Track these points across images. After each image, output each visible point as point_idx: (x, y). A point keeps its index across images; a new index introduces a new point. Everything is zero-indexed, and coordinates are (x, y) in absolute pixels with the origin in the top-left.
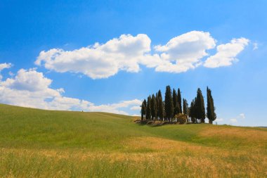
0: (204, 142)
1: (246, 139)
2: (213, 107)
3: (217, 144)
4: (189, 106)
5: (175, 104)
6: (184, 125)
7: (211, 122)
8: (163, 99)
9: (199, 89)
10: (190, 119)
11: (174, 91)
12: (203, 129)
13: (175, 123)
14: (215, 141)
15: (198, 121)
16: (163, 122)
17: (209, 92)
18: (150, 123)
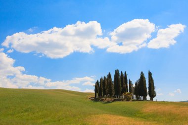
0: (146, 117)
2: (154, 86)
3: (156, 119)
4: (134, 85)
5: (122, 84)
6: (130, 103)
7: (151, 99)
9: (142, 73)
10: (134, 96)
11: (122, 73)
12: (145, 106)
13: (123, 100)
15: (142, 98)
16: (113, 99)
17: (150, 74)
18: (102, 100)
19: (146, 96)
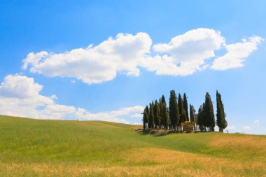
1: (261, 149)
2: (224, 113)
4: (197, 113)
5: (180, 111)
6: (191, 135)
7: (221, 130)
8: (168, 105)
9: (207, 94)
10: (198, 127)
11: (180, 96)
12: (213, 138)
13: (181, 132)
14: (226, 151)
15: (207, 129)
16: (168, 131)
17: (219, 96)
18: (153, 133)
19: (214, 126)
